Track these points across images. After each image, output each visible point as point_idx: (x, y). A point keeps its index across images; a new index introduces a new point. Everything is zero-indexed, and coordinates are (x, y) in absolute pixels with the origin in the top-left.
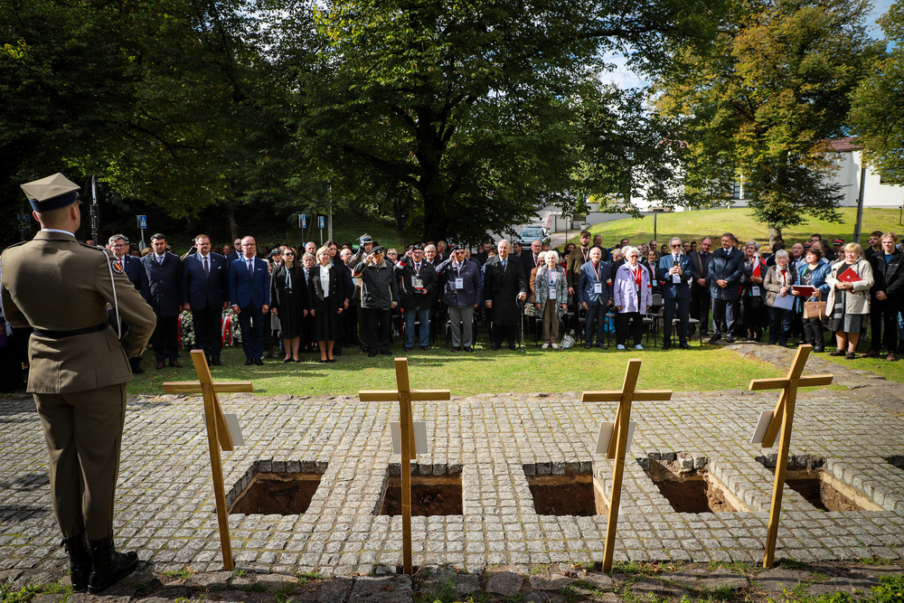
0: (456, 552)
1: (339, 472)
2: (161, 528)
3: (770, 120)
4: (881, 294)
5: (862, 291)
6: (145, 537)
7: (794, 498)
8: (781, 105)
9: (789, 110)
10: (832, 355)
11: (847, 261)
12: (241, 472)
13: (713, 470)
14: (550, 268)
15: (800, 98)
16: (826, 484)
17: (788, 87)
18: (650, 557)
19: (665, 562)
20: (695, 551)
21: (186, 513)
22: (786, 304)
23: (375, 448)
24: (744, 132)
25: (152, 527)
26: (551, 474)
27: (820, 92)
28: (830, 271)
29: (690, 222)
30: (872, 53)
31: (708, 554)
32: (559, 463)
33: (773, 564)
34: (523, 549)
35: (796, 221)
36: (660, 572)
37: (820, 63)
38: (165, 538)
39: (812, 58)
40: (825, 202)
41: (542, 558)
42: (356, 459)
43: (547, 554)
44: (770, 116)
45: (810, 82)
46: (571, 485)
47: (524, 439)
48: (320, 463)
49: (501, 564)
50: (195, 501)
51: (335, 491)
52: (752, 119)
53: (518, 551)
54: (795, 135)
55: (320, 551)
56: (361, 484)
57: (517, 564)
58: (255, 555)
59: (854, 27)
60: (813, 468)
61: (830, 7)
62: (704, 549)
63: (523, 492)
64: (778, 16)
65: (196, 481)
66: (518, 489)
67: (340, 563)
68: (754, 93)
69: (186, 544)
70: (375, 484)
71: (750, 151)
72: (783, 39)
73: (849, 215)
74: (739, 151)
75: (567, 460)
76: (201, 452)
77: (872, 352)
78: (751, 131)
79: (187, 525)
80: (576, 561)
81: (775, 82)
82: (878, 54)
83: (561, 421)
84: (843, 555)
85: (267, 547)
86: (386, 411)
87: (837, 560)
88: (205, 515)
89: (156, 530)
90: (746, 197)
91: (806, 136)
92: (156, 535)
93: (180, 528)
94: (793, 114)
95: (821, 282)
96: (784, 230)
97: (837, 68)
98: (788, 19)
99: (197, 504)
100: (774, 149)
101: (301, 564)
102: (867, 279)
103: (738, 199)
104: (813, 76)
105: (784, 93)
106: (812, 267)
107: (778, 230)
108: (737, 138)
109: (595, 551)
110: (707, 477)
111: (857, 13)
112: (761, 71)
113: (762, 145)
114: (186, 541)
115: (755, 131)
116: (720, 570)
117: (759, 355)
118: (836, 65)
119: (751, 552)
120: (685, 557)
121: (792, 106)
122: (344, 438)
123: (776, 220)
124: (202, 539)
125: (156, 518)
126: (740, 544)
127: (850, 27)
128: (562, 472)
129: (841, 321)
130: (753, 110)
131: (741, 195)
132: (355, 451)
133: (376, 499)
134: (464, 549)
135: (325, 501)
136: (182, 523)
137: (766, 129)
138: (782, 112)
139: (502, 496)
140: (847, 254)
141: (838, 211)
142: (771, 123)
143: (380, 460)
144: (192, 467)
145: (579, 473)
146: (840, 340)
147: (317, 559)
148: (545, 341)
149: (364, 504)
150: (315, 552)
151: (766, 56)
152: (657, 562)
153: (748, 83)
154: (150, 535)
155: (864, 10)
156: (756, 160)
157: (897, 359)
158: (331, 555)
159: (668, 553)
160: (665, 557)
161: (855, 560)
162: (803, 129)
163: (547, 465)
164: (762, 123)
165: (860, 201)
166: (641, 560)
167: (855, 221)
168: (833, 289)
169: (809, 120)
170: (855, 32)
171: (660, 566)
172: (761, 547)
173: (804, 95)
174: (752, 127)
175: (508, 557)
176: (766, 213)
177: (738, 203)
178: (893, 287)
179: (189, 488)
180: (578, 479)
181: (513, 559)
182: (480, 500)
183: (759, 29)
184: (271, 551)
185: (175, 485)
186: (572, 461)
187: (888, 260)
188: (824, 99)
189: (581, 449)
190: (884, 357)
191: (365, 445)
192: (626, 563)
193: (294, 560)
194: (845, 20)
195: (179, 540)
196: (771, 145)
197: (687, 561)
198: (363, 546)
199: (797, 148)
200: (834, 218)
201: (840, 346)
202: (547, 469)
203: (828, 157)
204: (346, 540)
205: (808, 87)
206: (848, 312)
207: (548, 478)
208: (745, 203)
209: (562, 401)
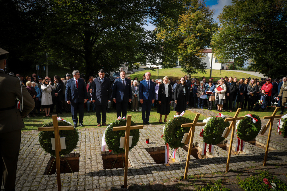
0: (138, 178)
1: (85, 156)
2: (25, 183)
3: (188, 43)
4: (228, 94)
5: (223, 93)
6: (20, 187)
7: (225, 152)
8: (191, 39)
9: (193, 40)
10: (216, 111)
11: (220, 84)
12: (48, 159)
13: (199, 146)
14: (135, 86)
15: (196, 37)
16: (228, 147)
17: (193, 33)
18: (195, 173)
19: (200, 174)
20: (207, 170)
21: (33, 176)
22: (204, 97)
23: (94, 146)
24: (181, 46)
25: (20, 183)
26: (153, 151)
27: (201, 36)
28: (215, 87)
29: (164, 72)
30: (214, 26)
31: (210, 170)
32: (156, 147)
33: (228, 171)
34: (158, 175)
35: (194, 72)
36: (200, 178)
37: (201, 27)
38: (28, 186)
39: (199, 26)
40: (202, 67)
41: (165, 177)
42: (89, 151)
43: (166, 176)
44: (188, 41)
45: (199, 33)
46: (159, 154)
47: (142, 140)
48: (76, 153)
49: (154, 181)
50: (34, 171)
51: (86, 162)
52: (183, 42)
53: (157, 176)
54: (195, 48)
55: (91, 184)
56: (95, 159)
57: (158, 180)
58: (68, 188)
59: (210, 18)
60: (225, 143)
61: (204, 12)
62: (209, 169)
63: (149, 157)
64: (190, 13)
65: (31, 164)
66: (148, 156)
67: (101, 187)
68: (184, 34)
69: (38, 188)
70: (100, 159)
71: (183, 51)
72: (191, 19)
73: (208, 71)
74: (180, 51)
75: (158, 146)
76: (28, 153)
77: (226, 110)
78: (183, 46)
79: (35, 180)
80: (175, 177)
81: (189, 32)
82: (216, 26)
83: (151, 134)
84: (244, 167)
85: (71, 185)
86: (92, 134)
87: (243, 168)
88: (41, 176)
89: (23, 184)
90: (180, 65)
91: (198, 48)
92: (24, 186)
93: (33, 182)
94: (194, 42)
95: (213, 90)
96: (191, 75)
97: (206, 29)
98: (193, 14)
99: (36, 172)
100: (189, 51)
101: (86, 189)
102: (225, 89)
103: (177, 65)
104: (200, 31)
105: (192, 35)
106: (210, 86)
107: (190, 75)
108: (179, 47)
109: (179, 173)
110: (197, 148)
111: (211, 14)
112: (186, 28)
113: (186, 50)
114: (38, 186)
115: (184, 46)
116: (216, 175)
117: (198, 112)
118: (206, 28)
119: (221, 168)
120: (205, 172)
121: (194, 39)
122: (81, 144)
123: (189, 72)
124: (44, 185)
125: (21, 179)
126: (217, 167)
127: (209, 18)
128: (157, 150)
129: (218, 101)
130: (183, 40)
131: (178, 65)
132: (88, 148)
133: (102, 164)
134: (140, 177)
135: (85, 166)
136: (33, 180)
137: (186, 46)
138: (191, 41)
139: (144, 159)
140: (220, 83)
141: (205, 70)
142: (189, 43)
143: (98, 150)
144: (27, 159)
145: (162, 150)
146: (218, 107)
147: (92, 187)
148: (133, 109)
149: (99, 166)
150: (89, 184)
151: (187, 24)
152: (198, 174)
153: (182, 31)
154: (21, 186)
155: (212, 14)
156: (184, 54)
157: (232, 112)
158: (96, 185)
159: (200, 172)
160: (200, 173)
161: (247, 168)
162: (197, 46)
163: (152, 148)
164: (186, 43)
165: (211, 67)
166: (194, 174)
167: (210, 73)
168: (216, 92)
169: (198, 44)
170: (210, 19)
171: (199, 175)
172: (223, 167)
173: (197, 36)
174: (183, 44)
175: (155, 178)
176: (187, 70)
177: (177, 67)
178: (231, 92)
179: (29, 166)
180: (162, 152)
181: (156, 179)
182: (137, 161)
183: (185, 16)
184: (73, 186)
185: (23, 166)
186: (159, 146)
187: (230, 84)
188: (202, 38)
189: (161, 142)
190: (229, 111)
191: (90, 146)
192: (190, 176)
193: (83, 188)
194: (208, 16)
195: (34, 187)
196: (188, 50)
197: (206, 173)
198: (106, 180)
199: (195, 51)
200: (205, 72)
201: (218, 109)
202: (152, 149)
203: (203, 54)
204: (99, 179)
205: (198, 34)
206: (219, 98)
207: (152, 152)
208: (180, 67)
209: (148, 128)
